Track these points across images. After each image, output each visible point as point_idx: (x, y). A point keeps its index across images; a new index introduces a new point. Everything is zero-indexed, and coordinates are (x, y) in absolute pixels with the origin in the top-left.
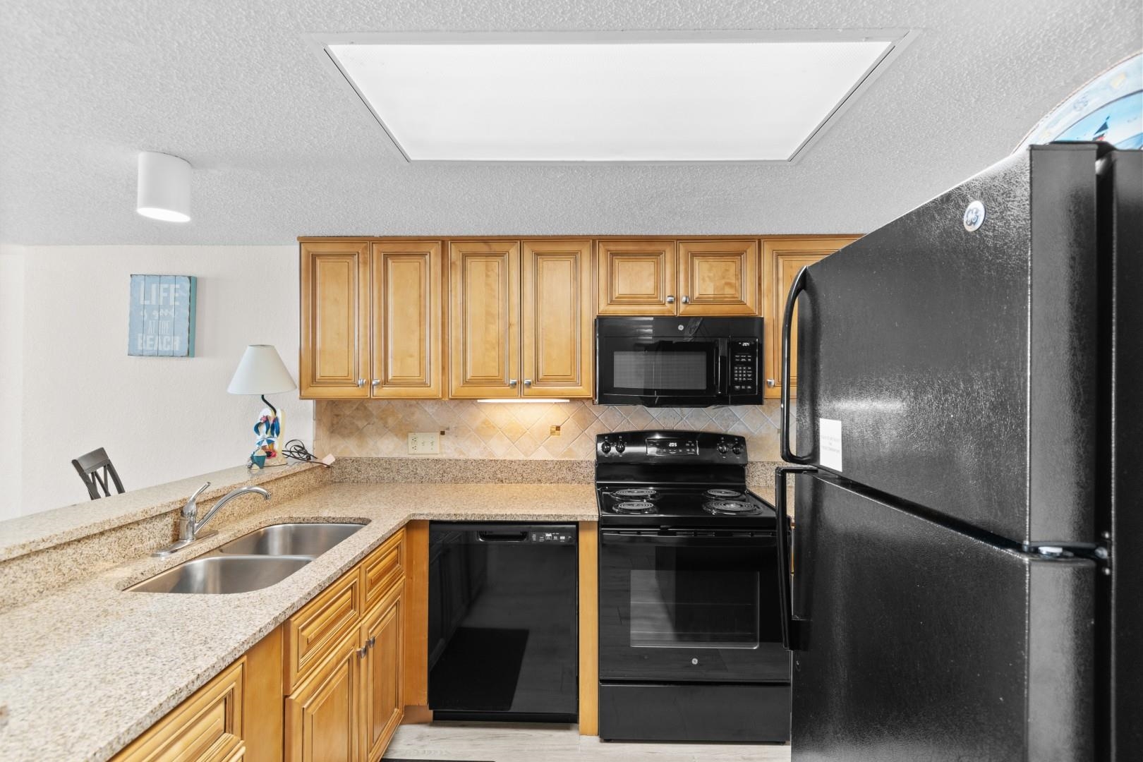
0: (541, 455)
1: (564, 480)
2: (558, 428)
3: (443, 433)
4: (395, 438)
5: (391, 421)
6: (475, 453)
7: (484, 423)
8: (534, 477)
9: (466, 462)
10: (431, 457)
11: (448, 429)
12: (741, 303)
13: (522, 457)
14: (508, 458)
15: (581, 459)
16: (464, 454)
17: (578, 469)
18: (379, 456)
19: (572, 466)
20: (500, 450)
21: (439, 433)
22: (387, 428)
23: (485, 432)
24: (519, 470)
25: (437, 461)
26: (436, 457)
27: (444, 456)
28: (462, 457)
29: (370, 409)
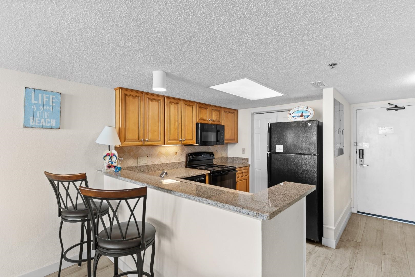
0: (173, 161)
1: (179, 167)
2: (177, 153)
3: (148, 156)
4: (133, 160)
5: (132, 153)
6: (157, 162)
7: (159, 152)
8: (172, 167)
9: (155, 165)
10: (145, 164)
11: (149, 155)
12: (219, 121)
13: (168, 162)
14: (166, 163)
15: (182, 161)
16: (154, 163)
17: (182, 164)
18: (128, 166)
19: (180, 163)
20: (163, 160)
21: (147, 156)
22: (130, 156)
23: (159, 155)
24: (168, 166)
25: (147, 166)
26: (146, 164)
27: (148, 164)
28: (153, 164)
29: (125, 149)
